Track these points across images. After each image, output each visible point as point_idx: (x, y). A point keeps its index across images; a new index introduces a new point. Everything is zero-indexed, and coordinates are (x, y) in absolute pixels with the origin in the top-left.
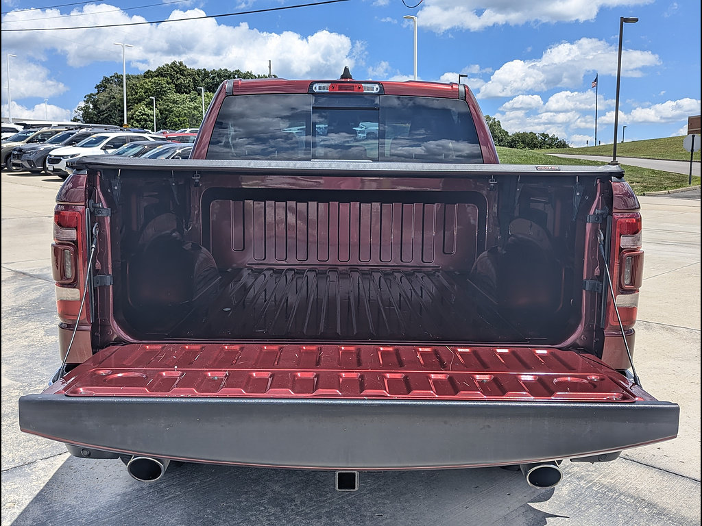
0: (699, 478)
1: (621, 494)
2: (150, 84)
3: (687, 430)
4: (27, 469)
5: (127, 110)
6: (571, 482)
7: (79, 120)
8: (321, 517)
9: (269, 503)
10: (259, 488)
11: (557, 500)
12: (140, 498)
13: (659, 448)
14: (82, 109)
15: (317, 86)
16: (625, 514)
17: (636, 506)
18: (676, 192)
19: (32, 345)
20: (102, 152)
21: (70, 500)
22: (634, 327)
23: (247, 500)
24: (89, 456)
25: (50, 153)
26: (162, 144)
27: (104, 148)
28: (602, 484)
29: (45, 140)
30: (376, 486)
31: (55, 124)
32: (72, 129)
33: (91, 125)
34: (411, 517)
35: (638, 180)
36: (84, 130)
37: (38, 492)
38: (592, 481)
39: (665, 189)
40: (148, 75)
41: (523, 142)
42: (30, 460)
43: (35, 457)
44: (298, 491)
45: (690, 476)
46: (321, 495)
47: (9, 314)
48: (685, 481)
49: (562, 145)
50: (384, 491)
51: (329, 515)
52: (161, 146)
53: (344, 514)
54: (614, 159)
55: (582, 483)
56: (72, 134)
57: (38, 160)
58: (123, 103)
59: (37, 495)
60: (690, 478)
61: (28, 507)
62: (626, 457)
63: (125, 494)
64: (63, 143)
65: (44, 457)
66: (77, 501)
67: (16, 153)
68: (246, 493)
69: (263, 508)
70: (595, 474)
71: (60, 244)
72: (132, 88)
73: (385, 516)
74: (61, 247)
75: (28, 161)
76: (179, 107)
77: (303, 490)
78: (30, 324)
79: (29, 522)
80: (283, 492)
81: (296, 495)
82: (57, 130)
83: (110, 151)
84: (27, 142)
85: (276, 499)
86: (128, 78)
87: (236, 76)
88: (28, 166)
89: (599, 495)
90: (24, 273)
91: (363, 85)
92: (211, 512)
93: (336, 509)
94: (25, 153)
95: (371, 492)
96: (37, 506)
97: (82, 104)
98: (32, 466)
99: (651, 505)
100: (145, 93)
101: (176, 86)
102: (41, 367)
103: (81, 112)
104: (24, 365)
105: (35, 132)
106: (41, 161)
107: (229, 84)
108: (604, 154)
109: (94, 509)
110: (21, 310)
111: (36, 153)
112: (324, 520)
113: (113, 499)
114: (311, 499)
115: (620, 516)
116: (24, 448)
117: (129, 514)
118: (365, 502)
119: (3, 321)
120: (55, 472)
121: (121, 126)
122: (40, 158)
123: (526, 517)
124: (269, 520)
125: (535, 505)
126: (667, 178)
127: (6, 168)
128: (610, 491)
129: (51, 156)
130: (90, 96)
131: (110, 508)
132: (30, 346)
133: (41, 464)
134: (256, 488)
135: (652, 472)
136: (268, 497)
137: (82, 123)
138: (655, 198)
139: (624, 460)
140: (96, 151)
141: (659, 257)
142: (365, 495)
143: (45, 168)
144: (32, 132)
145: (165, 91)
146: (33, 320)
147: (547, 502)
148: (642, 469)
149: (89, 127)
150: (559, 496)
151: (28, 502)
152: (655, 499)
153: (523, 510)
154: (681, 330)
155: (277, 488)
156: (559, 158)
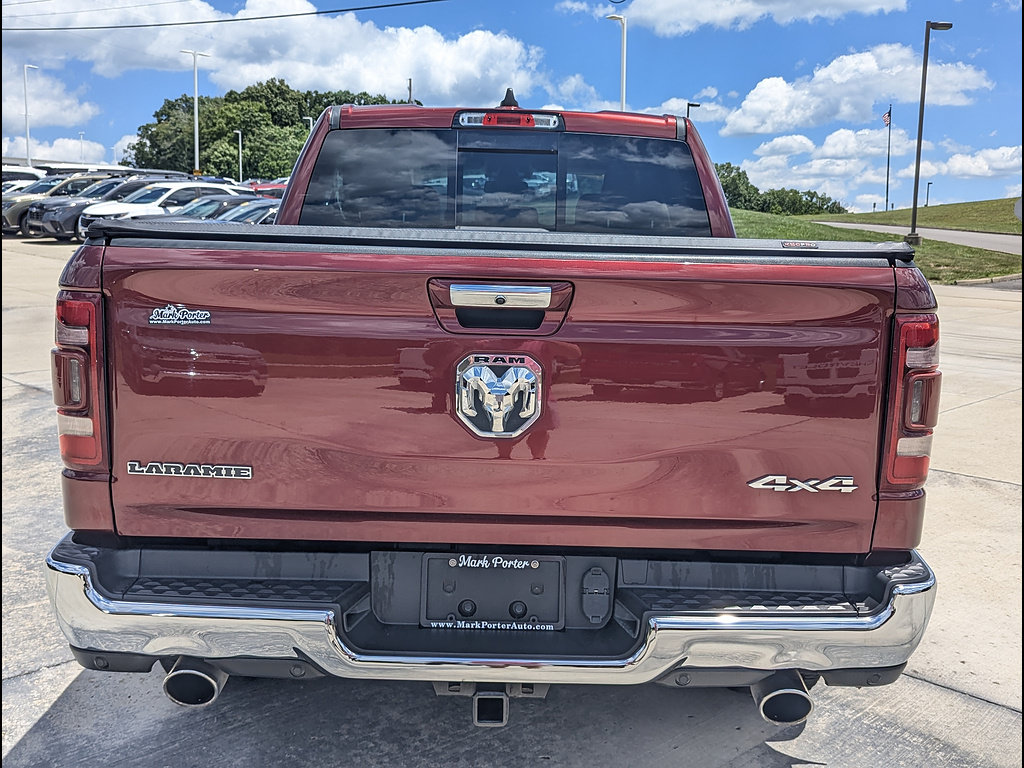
0: (1020, 707)
1: (905, 730)
2: (234, 111)
3: (1005, 635)
4: (25, 681)
5: (200, 150)
6: (831, 711)
7: (130, 163)
8: (458, 759)
9: (383, 736)
10: (369, 714)
11: (809, 738)
12: (190, 727)
13: (963, 662)
14: (134, 148)
15: (465, 116)
16: (910, 761)
17: (927, 749)
18: (1003, 280)
19: (44, 495)
20: (161, 211)
21: (87, 729)
22: (924, 486)
23: (349, 732)
24: (106, 668)
25: (85, 211)
26: (249, 200)
27: (164, 205)
28: (877, 715)
29: (78, 192)
30: (540, 714)
31: (92, 168)
32: (118, 177)
33: (145, 170)
34: (592, 761)
35: (947, 261)
36: (134, 178)
37: (40, 715)
38: (862, 710)
39: (987, 276)
40: (231, 97)
41: (781, 204)
42: (32, 667)
43: (38, 664)
44: (426, 720)
45: (1008, 704)
46: (459, 727)
47: (13, 449)
48: (1000, 712)
49: (836, 209)
50: (553, 721)
51: (471, 757)
52: (247, 203)
53: (493, 756)
54: (913, 230)
55: (848, 713)
56: (118, 184)
57: (66, 221)
58: (194, 140)
59: (39, 721)
60: (1008, 708)
61: (23, 739)
62: (915, 675)
63: (169, 721)
64: (104, 196)
65: (52, 663)
66: (98, 731)
67: (34, 210)
68: (349, 721)
69: (372, 745)
70: (867, 700)
71: (64, 350)
72: (208, 118)
73: (552, 759)
74: (65, 355)
75: (52, 222)
76: (278, 146)
77: (434, 717)
78: (43, 464)
79: (25, 761)
80: (403, 721)
81: (423, 726)
82: (96, 177)
83: (172, 210)
84: (52, 195)
85: (393, 731)
86: (201, 102)
87: (363, 102)
88: (51, 229)
89: (872, 731)
90: (38, 389)
91: (534, 116)
92: (296, 750)
93: (480, 747)
94: (46, 210)
95: (534, 721)
96: (39, 737)
97: (135, 140)
98: (34, 677)
99: (948, 747)
100: (227, 125)
101: (273, 114)
102: (55, 529)
103: (134, 152)
104: (31, 525)
105: (63, 180)
106: (72, 223)
107: (334, 112)
108: (898, 223)
109: (121, 742)
110: (30, 443)
111: (64, 210)
112: (463, 763)
113: (152, 728)
114: (444, 732)
115: (902, 763)
116: (24, 649)
117: (173, 750)
118: (525, 737)
119: (4, 460)
120: (67, 685)
121: (191, 172)
122: (70, 218)
123: (763, 762)
124: (381, 763)
125: (776, 746)
126: (990, 260)
127: (20, 233)
128: (889, 724)
129: (85, 215)
130: (146, 128)
131: (145, 741)
132: (40, 497)
133: (48, 674)
134: (363, 715)
135: (952, 697)
136: (380, 727)
137: (134, 167)
138: (972, 288)
139: (911, 679)
140: (153, 208)
141: (974, 378)
142: (525, 726)
143: (77, 233)
144: (58, 179)
145: (256, 122)
146: (47, 459)
147: (795, 740)
148: (936, 693)
149: (143, 173)
150: (812, 733)
151: (24, 731)
152: (955, 739)
153: (759, 753)
154: (1002, 486)
155: (395, 714)
156: (832, 228)
